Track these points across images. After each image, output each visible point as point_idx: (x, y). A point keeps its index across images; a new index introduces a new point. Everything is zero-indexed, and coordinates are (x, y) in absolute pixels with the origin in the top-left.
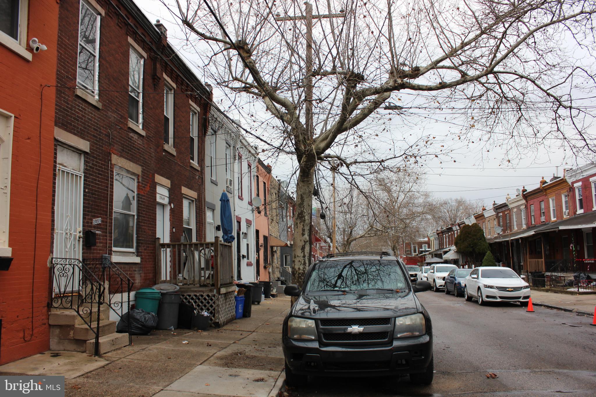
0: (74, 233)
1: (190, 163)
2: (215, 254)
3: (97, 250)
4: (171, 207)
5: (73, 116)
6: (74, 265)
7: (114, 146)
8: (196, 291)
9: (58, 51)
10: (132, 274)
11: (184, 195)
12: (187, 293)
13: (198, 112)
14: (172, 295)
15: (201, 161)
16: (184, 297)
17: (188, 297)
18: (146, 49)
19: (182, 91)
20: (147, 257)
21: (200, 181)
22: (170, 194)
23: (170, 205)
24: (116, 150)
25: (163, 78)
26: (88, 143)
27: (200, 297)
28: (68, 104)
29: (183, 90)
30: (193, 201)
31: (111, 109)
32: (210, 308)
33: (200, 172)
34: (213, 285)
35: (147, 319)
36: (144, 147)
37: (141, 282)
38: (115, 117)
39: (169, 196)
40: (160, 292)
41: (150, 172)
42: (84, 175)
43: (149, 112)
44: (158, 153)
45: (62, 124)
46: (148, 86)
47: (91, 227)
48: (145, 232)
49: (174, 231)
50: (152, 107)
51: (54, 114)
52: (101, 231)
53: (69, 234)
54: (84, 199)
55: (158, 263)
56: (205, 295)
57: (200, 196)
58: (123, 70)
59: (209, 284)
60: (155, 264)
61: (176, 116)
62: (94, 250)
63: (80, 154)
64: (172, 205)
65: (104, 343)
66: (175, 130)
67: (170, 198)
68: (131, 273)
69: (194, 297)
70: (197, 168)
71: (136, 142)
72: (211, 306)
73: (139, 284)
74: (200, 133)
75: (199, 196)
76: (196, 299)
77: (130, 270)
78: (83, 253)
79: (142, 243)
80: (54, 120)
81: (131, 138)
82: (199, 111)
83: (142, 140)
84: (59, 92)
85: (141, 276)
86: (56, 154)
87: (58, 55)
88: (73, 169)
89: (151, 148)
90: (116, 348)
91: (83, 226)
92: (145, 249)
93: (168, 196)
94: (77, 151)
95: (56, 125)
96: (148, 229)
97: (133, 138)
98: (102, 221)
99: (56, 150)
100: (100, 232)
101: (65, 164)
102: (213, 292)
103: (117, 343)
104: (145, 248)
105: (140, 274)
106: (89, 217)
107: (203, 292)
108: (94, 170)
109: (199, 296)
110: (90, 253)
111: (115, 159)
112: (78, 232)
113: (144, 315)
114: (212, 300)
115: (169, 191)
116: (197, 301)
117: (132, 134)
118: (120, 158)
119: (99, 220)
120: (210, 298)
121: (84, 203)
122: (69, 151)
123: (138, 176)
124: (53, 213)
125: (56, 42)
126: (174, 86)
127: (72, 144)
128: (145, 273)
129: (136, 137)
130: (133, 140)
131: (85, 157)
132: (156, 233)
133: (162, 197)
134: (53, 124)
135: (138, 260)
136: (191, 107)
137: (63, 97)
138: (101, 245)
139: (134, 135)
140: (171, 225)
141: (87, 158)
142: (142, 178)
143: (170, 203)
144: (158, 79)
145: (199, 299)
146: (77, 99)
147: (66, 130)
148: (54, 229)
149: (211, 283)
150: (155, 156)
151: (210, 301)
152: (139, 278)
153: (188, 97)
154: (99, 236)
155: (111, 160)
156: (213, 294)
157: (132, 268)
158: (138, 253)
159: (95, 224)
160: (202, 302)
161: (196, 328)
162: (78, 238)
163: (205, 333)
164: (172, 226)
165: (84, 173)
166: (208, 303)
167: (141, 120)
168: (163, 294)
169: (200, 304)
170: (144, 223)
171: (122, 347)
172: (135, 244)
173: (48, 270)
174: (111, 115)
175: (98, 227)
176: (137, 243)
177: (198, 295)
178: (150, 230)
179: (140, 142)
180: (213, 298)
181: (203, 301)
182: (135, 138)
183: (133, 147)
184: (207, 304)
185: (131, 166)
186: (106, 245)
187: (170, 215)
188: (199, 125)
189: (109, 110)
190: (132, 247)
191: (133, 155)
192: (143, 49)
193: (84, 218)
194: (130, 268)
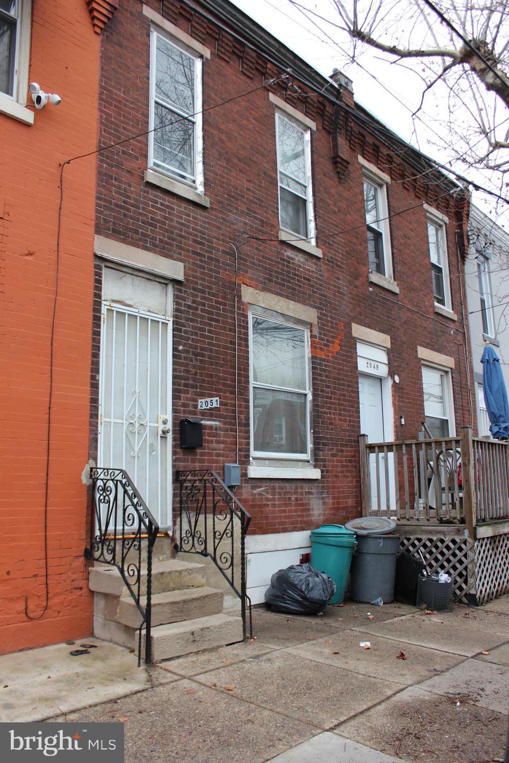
0: (149, 424)
1: (433, 307)
2: (463, 460)
3: (210, 455)
4: (394, 381)
5: (141, 218)
6: (117, 481)
7: (247, 272)
8: (431, 532)
9: (101, 111)
10: (301, 499)
11: (422, 362)
12: (416, 534)
13: (445, 223)
14: (380, 538)
15: (460, 303)
16: (411, 542)
17: (416, 542)
18: (312, 113)
19: (404, 187)
20: (340, 469)
21: (460, 337)
22: (389, 359)
23: (393, 378)
24: (252, 279)
25: (359, 164)
26: (181, 265)
27: (439, 544)
28: (128, 197)
29: (406, 186)
30: (446, 372)
31: (236, 209)
32: (458, 565)
33: (457, 324)
34: (462, 521)
35: (311, 585)
36: (321, 275)
37: (325, 514)
38: (245, 223)
39: (389, 362)
40: (356, 534)
41: (340, 320)
42: (173, 321)
43: (329, 218)
44: (356, 287)
45: (114, 231)
46: (324, 175)
47: (195, 413)
48: (331, 424)
49: (403, 423)
50: (337, 210)
51: (93, 214)
52: (220, 421)
53: (137, 425)
54: (174, 363)
55: (364, 479)
56: (447, 539)
57: (462, 364)
58: (261, 146)
59: (455, 518)
60: (359, 482)
61: (394, 228)
62: (202, 454)
63: (167, 284)
64: (397, 379)
65: (163, 639)
66: (395, 250)
67: (390, 364)
68: (299, 497)
69: (428, 543)
70: (449, 316)
71: (300, 266)
72: (461, 562)
73: (321, 517)
74: (454, 259)
75: (458, 363)
76: (431, 546)
77: (295, 493)
78: (174, 461)
79: (324, 444)
80: (93, 223)
81: (289, 260)
82: (447, 222)
83: (315, 264)
84: (104, 178)
85: (324, 503)
86: (99, 282)
87: (101, 116)
88: (149, 311)
89: (339, 279)
90: (202, 648)
91: (175, 411)
92: (333, 455)
93: (387, 363)
94: (157, 279)
95: (99, 231)
96: (340, 420)
97: (293, 259)
98: (221, 404)
99: (99, 275)
100: (217, 423)
101: (128, 302)
102: (463, 534)
103: (206, 638)
104: (334, 452)
105: (323, 498)
106: (189, 396)
107: (444, 533)
108: (199, 312)
109: (437, 540)
110: (193, 461)
111: (248, 294)
112: (160, 422)
113: (307, 577)
114: (460, 549)
115: (388, 354)
116: (434, 550)
117: (289, 253)
118: (262, 294)
119: (214, 402)
120: (457, 546)
121: (174, 370)
122: (138, 278)
123: (311, 325)
124: (95, 386)
125: (97, 96)
126: (386, 177)
127: (140, 266)
128: (333, 498)
129: (299, 258)
130: (293, 264)
131: (174, 289)
132: (359, 427)
133: (373, 363)
134: (93, 230)
135: (315, 474)
136: (428, 214)
137: (114, 186)
138: (222, 446)
139: (297, 256)
140: (395, 413)
141: (180, 291)
142: (320, 328)
143: (391, 374)
144: (345, 164)
145: (436, 547)
146: (150, 191)
147: (124, 241)
148: (97, 415)
149: (459, 518)
150: (350, 293)
151: (457, 552)
152: (321, 506)
153: (420, 198)
154: (216, 429)
155: (240, 297)
156: (462, 537)
157: (302, 488)
158: (317, 462)
159: (204, 407)
160: (442, 554)
161: (424, 606)
162: (160, 433)
163: (436, 619)
164: (398, 415)
165: (174, 316)
166: (454, 555)
167: (312, 232)
168: (359, 537)
169: (440, 557)
170: (330, 408)
171: (219, 647)
172: (310, 446)
173: (85, 489)
174: (236, 219)
175: (211, 413)
176: (316, 443)
177: (434, 538)
178: (345, 421)
179: (311, 266)
180: (463, 546)
181: (445, 551)
182: (299, 261)
183: (295, 275)
184: (451, 558)
185: (292, 307)
186: (234, 447)
187: (393, 396)
188: (450, 245)
189: (231, 211)
190: (304, 451)
191: (294, 289)
192: (306, 114)
193: (175, 397)
194: (296, 488)
